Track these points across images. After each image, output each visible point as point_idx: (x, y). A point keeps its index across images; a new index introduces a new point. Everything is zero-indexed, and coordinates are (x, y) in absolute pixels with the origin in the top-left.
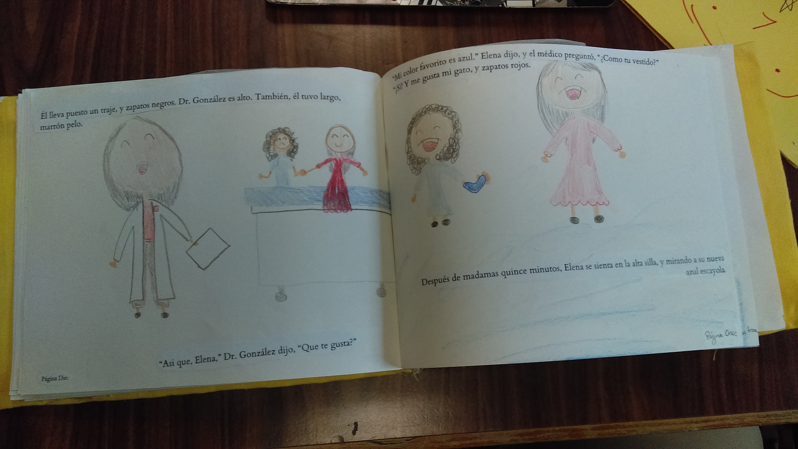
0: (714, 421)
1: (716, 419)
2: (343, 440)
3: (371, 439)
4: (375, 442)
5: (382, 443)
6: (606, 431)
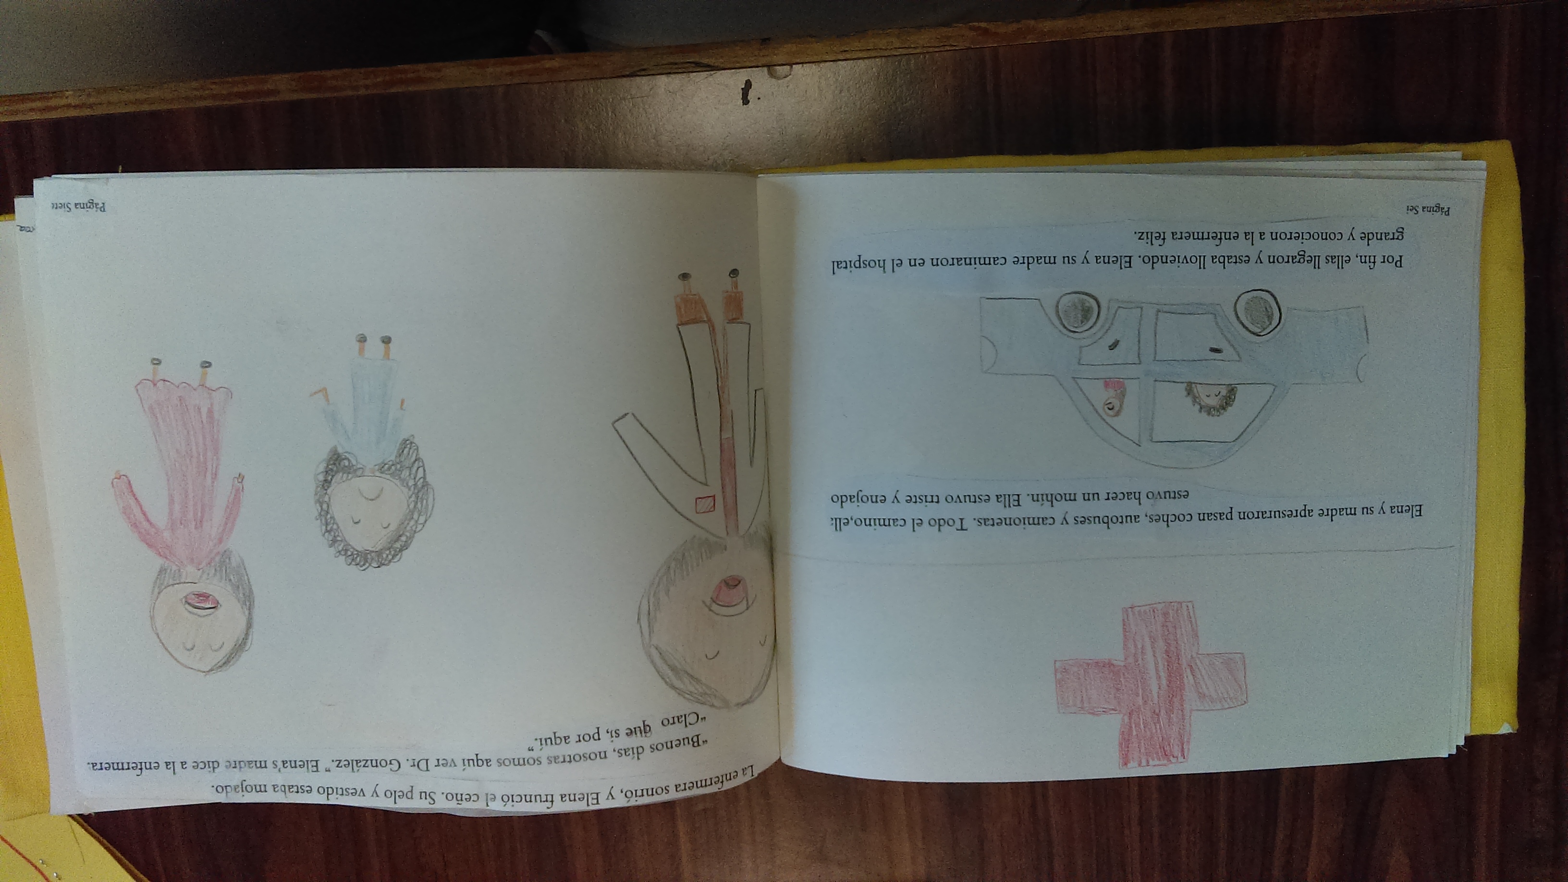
0: (32, 110)
1: (29, 114)
2: (769, 71)
3: (714, 73)
4: (709, 66)
5: (693, 65)
6: (251, 88)
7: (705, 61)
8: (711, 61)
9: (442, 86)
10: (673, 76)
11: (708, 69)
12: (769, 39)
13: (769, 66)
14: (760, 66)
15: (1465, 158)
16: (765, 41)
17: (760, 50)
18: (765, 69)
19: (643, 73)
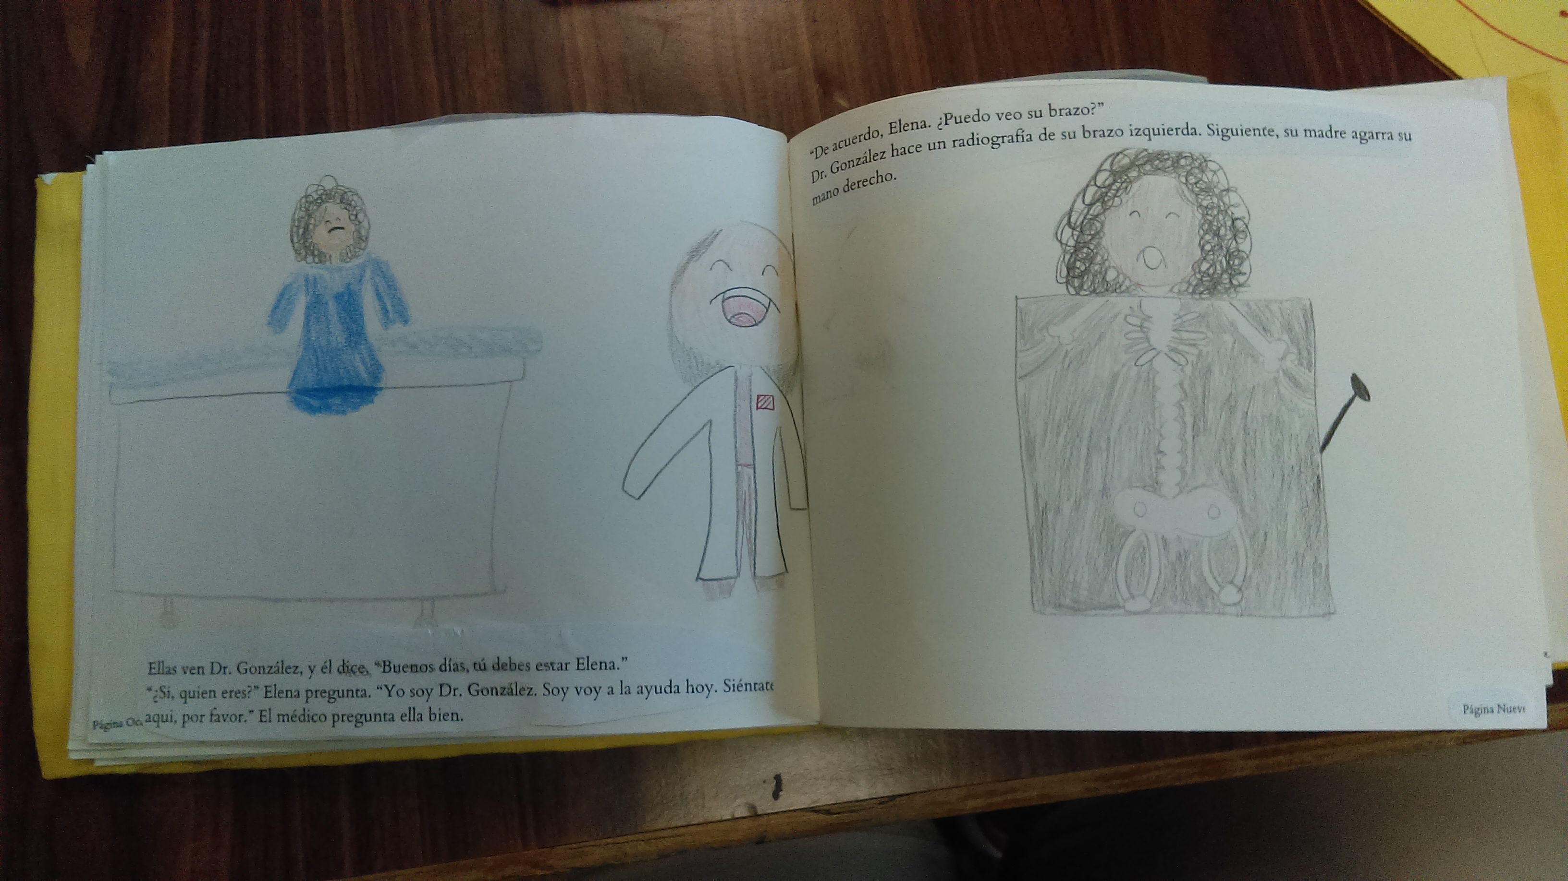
2: (756, 811)
3: (811, 805)
4: (818, 812)
5: (832, 812)
7: (821, 817)
8: (814, 816)
9: (1082, 774)
10: (853, 799)
11: (817, 809)
12: (758, 843)
13: (755, 815)
14: (766, 815)
15: (92, 761)
16: (761, 841)
17: (765, 831)
18: (759, 812)
19: (883, 800)
